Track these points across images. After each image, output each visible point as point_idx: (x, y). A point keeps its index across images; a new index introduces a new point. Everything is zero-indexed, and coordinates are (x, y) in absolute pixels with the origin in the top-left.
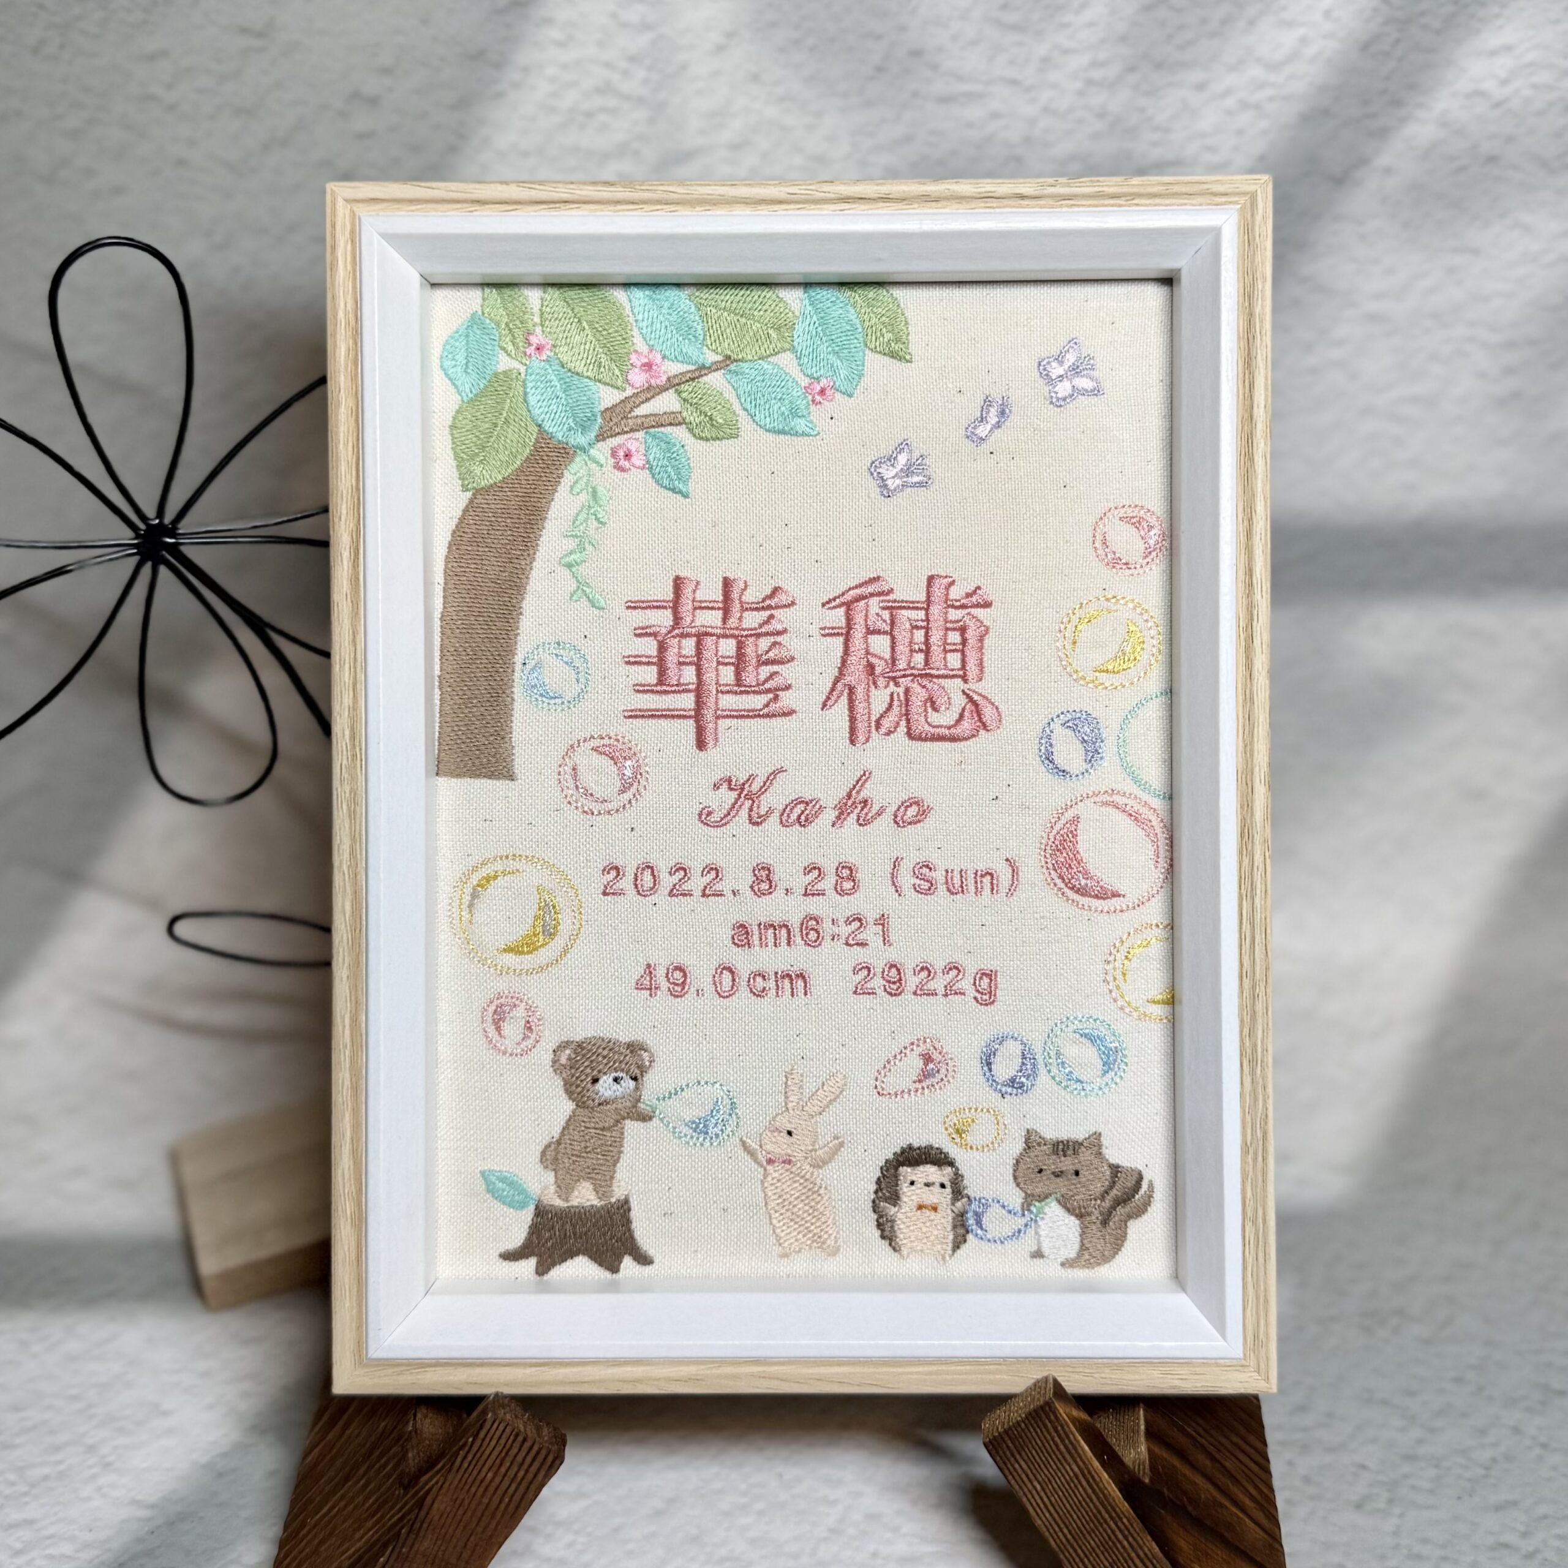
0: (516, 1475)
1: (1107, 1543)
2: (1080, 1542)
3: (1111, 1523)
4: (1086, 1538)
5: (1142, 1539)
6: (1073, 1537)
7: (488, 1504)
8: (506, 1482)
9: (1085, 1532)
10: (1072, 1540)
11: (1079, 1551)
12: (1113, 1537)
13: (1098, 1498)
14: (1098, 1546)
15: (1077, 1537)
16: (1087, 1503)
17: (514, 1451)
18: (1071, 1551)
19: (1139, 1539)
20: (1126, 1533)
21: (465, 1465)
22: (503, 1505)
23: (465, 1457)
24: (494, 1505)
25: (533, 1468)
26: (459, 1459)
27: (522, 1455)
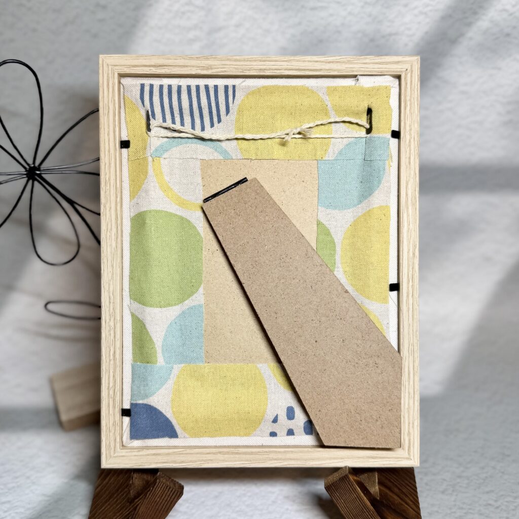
0: (167, 499)
7: (158, 509)
8: (164, 501)
17: (166, 492)
21: (150, 496)
22: (163, 509)
23: (150, 494)
24: (160, 509)
25: (173, 497)
26: (148, 495)
27: (169, 492)
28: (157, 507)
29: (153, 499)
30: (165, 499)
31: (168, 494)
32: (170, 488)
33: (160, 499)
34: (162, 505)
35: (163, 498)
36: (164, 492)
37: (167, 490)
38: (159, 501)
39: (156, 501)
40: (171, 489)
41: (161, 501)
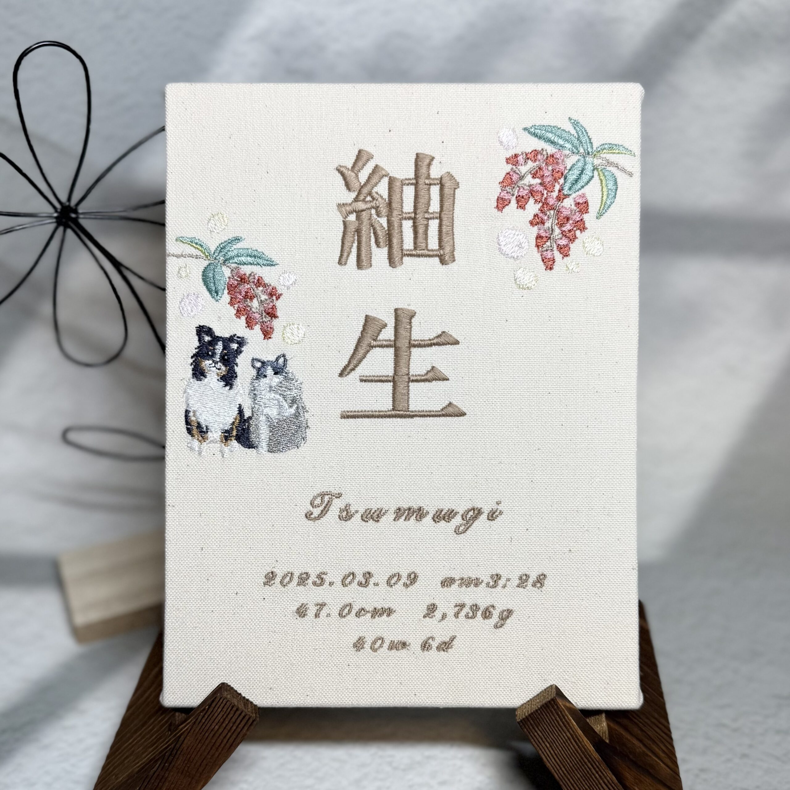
0: (231, 728)
1: (587, 775)
2: (571, 775)
3: (589, 764)
4: (575, 773)
5: (606, 773)
6: (568, 772)
7: (214, 744)
8: (226, 732)
9: (574, 769)
10: (567, 774)
11: (571, 780)
12: (590, 772)
13: (581, 750)
14: (582, 777)
15: (570, 772)
16: (575, 754)
18: (566, 780)
19: (604, 773)
20: (597, 769)
21: (203, 721)
22: (222, 746)
23: (203, 717)
24: (218, 744)
25: (241, 726)
26: (200, 717)
27: (236, 717)
28: (214, 741)
29: (209, 725)
30: (228, 728)
31: (233, 720)
32: (237, 710)
33: (220, 727)
34: (221, 737)
35: (224, 725)
36: (227, 716)
37: (232, 712)
38: (218, 730)
39: (212, 730)
40: (238, 712)
41: (220, 731)
